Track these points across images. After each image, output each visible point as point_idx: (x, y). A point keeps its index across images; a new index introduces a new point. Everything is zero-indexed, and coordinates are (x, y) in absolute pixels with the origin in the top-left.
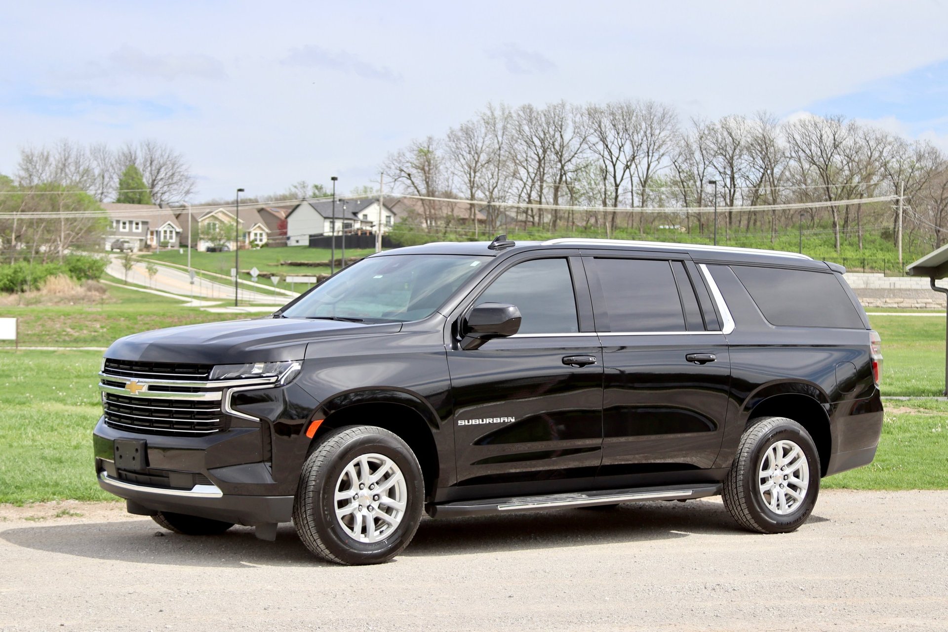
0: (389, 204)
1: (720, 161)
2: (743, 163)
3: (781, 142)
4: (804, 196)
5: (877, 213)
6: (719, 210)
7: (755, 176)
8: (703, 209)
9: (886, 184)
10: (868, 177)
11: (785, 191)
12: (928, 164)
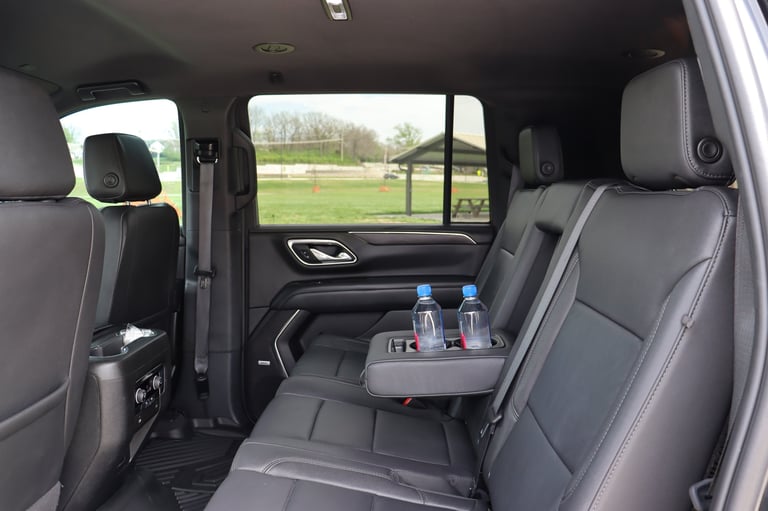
0: (162, 143)
1: (280, 127)
2: (288, 127)
3: (302, 120)
4: (309, 139)
5: (334, 144)
6: (286, 143)
7: (293, 132)
8: (275, 143)
9: (337, 135)
10: (330, 133)
11: (303, 137)
12: (351, 128)
